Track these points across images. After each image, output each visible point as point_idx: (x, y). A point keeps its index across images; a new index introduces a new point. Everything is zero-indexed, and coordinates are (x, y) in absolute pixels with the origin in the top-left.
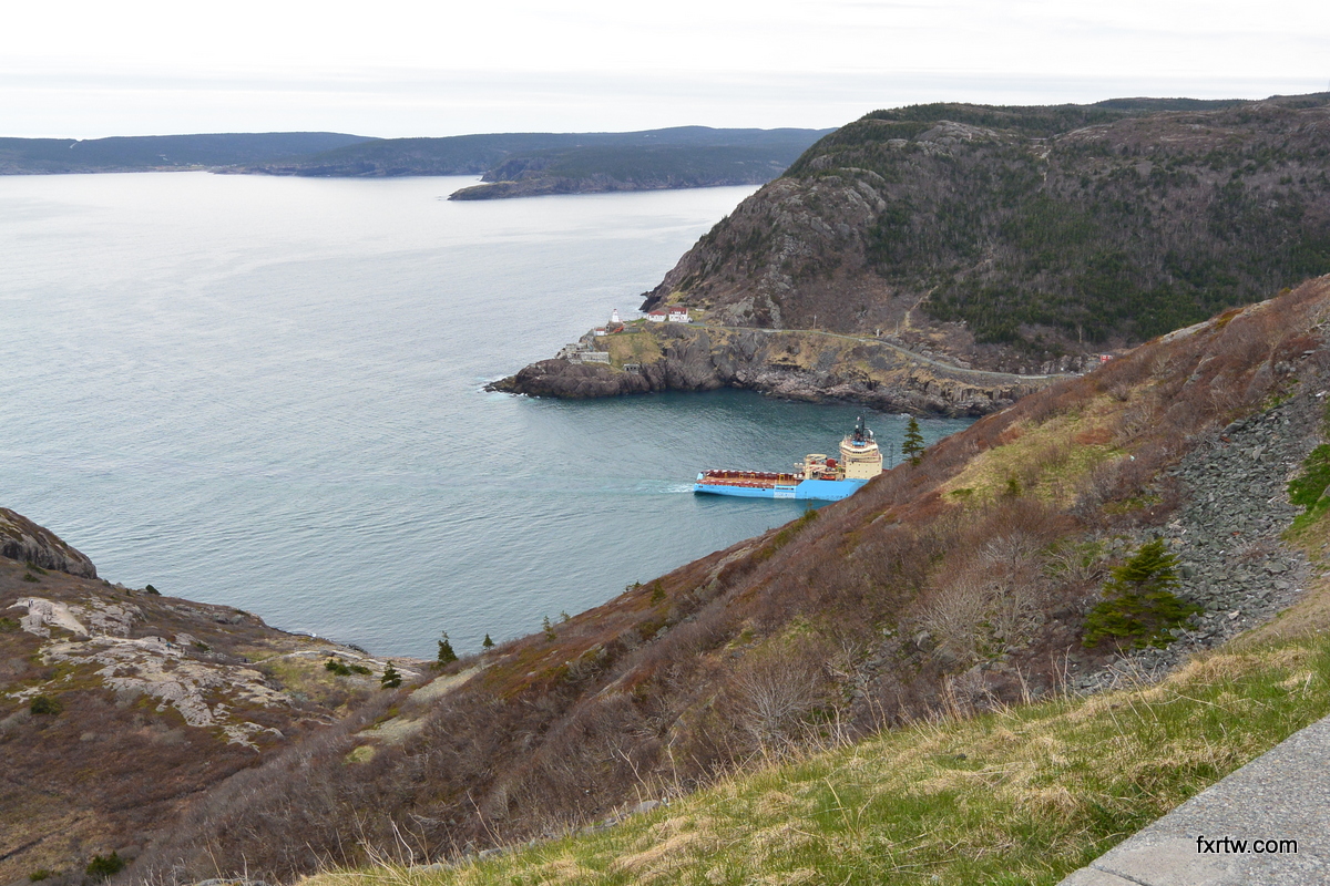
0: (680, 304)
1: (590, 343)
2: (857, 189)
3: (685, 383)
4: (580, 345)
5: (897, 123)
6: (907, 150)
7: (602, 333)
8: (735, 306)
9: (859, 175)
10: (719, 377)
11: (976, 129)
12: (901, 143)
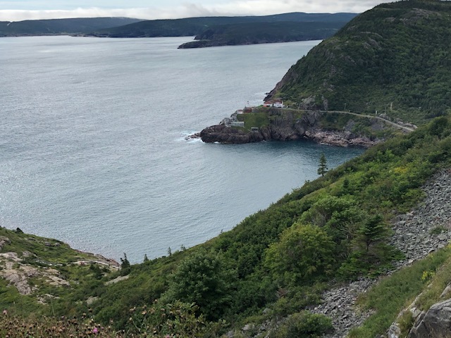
0: (279, 99)
1: (235, 117)
2: (368, 42)
3: (281, 136)
4: (231, 118)
5: (391, 9)
6: (394, 22)
7: (241, 113)
8: (306, 100)
9: (369, 35)
10: (297, 134)
11: (431, 12)
12: (392, 19)
